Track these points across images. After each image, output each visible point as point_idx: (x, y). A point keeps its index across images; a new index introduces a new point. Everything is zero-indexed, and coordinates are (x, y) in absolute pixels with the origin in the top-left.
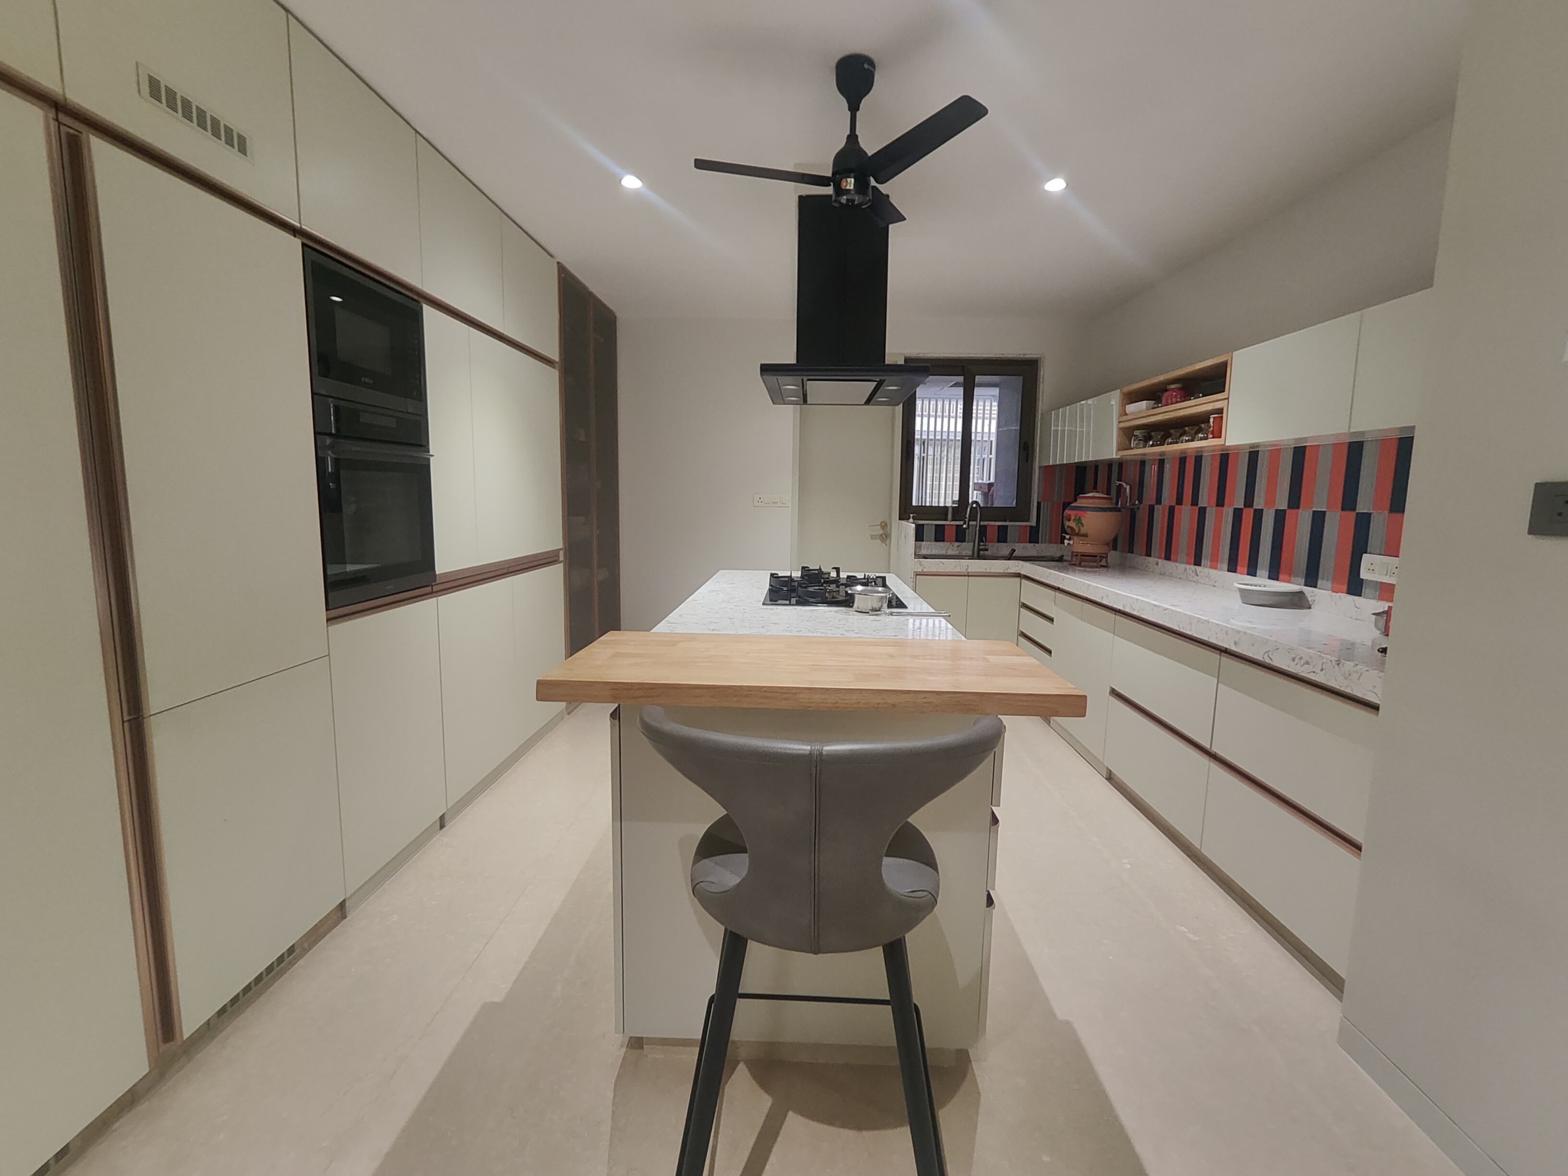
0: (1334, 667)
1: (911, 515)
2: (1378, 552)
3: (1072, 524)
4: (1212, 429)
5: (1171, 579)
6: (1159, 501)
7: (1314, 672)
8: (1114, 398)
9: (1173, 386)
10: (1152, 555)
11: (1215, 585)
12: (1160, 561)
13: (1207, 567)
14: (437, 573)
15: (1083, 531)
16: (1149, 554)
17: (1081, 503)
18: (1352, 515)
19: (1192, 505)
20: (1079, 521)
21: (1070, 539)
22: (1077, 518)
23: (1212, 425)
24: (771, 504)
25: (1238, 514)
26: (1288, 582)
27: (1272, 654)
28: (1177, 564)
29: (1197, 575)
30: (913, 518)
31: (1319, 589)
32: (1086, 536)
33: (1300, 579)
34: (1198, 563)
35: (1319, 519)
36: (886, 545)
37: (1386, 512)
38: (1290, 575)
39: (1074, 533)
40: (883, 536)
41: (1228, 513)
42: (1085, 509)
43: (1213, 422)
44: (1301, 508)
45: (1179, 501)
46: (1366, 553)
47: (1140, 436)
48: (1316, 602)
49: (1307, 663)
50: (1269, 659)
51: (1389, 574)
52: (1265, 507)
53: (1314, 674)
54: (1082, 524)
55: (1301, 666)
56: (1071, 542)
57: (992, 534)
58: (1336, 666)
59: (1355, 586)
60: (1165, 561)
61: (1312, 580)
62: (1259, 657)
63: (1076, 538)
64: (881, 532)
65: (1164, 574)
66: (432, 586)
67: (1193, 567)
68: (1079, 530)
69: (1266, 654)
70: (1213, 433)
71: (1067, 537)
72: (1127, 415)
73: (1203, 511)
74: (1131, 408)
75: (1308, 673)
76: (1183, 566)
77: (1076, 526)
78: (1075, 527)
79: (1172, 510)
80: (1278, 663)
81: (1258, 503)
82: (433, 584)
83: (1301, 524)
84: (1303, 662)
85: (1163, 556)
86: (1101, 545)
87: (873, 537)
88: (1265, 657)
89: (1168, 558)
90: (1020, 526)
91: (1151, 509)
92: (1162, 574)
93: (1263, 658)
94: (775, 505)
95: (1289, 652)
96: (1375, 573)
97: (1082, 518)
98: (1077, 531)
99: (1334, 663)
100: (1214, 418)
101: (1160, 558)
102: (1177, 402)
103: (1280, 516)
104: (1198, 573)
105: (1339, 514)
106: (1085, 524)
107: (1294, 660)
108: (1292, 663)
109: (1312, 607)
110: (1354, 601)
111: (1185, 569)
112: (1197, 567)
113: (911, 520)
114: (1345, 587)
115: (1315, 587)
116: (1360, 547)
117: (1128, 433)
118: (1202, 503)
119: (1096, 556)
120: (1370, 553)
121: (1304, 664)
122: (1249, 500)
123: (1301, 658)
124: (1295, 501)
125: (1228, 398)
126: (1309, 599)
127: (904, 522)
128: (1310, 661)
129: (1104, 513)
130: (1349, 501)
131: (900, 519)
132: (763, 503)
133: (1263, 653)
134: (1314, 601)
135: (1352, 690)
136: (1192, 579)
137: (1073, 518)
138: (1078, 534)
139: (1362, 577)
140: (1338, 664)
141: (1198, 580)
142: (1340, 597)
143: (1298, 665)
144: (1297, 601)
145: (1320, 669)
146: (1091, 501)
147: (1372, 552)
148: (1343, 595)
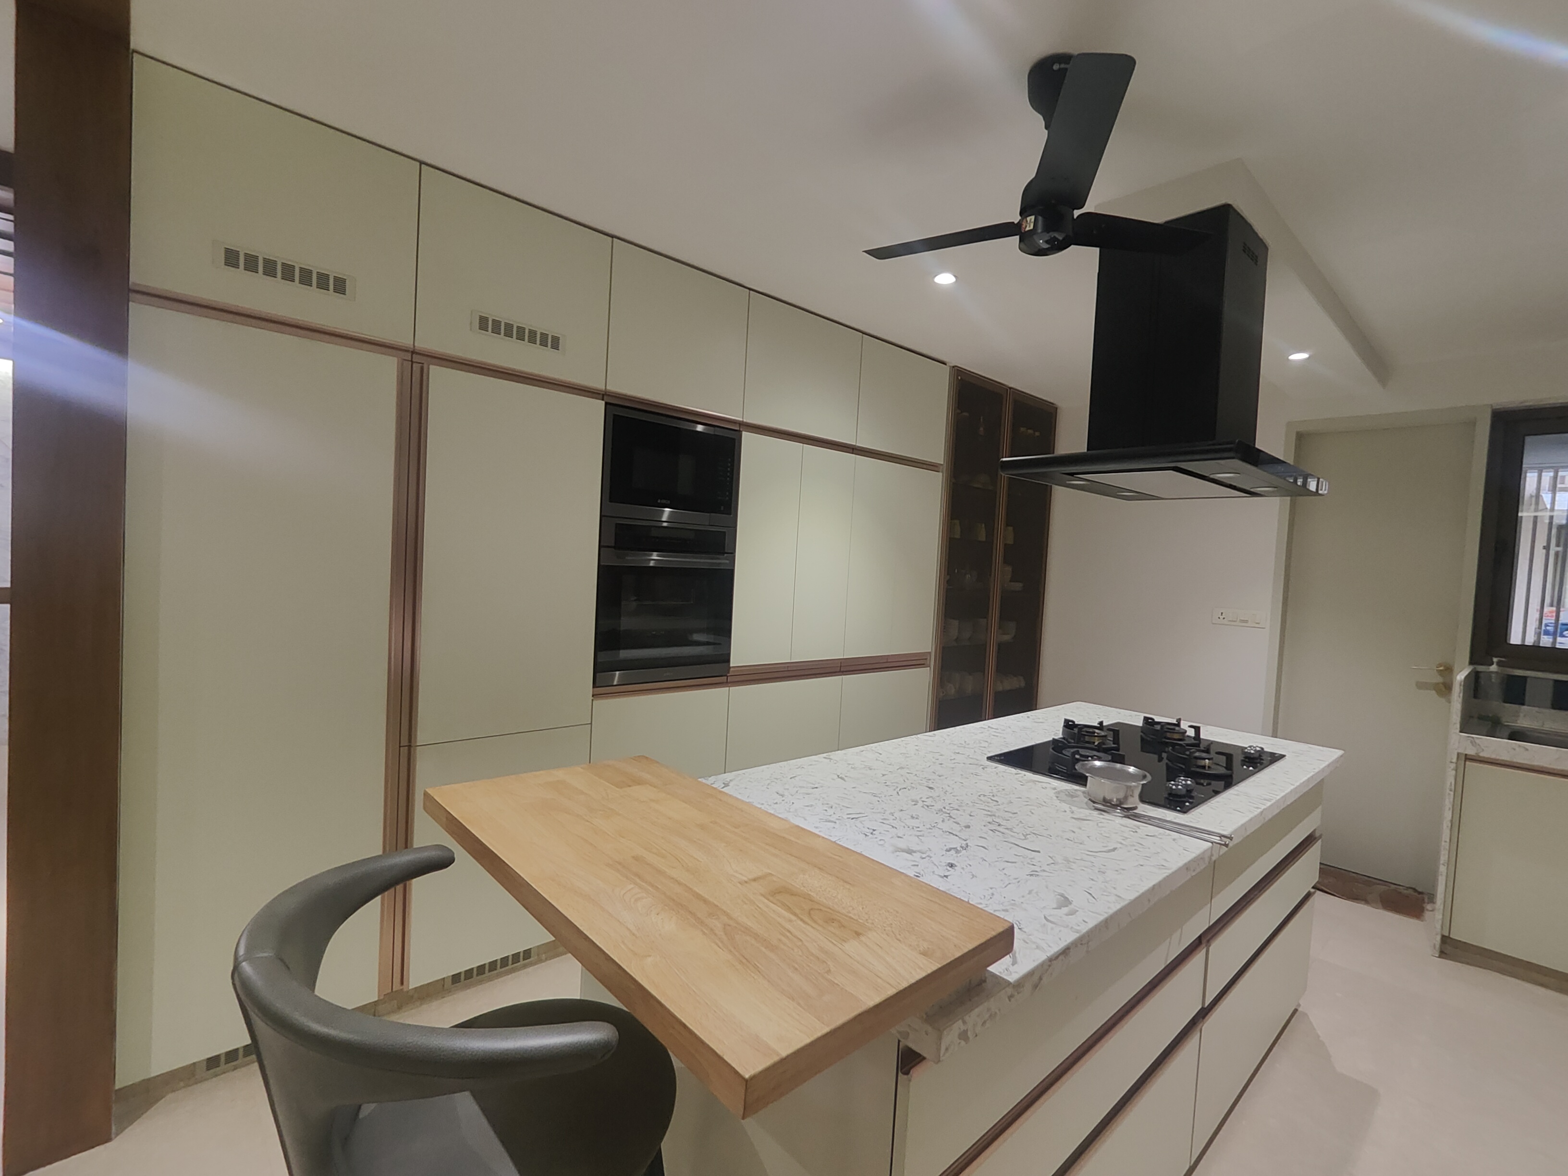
1: (1495, 660)
14: (731, 665)
24: (1238, 623)
36: (1447, 701)
40: (1442, 686)
66: (727, 676)
82: (728, 675)
87: (1421, 686)
94: (1245, 624)
113: (1493, 666)
131: (1470, 663)
132: (1226, 619)
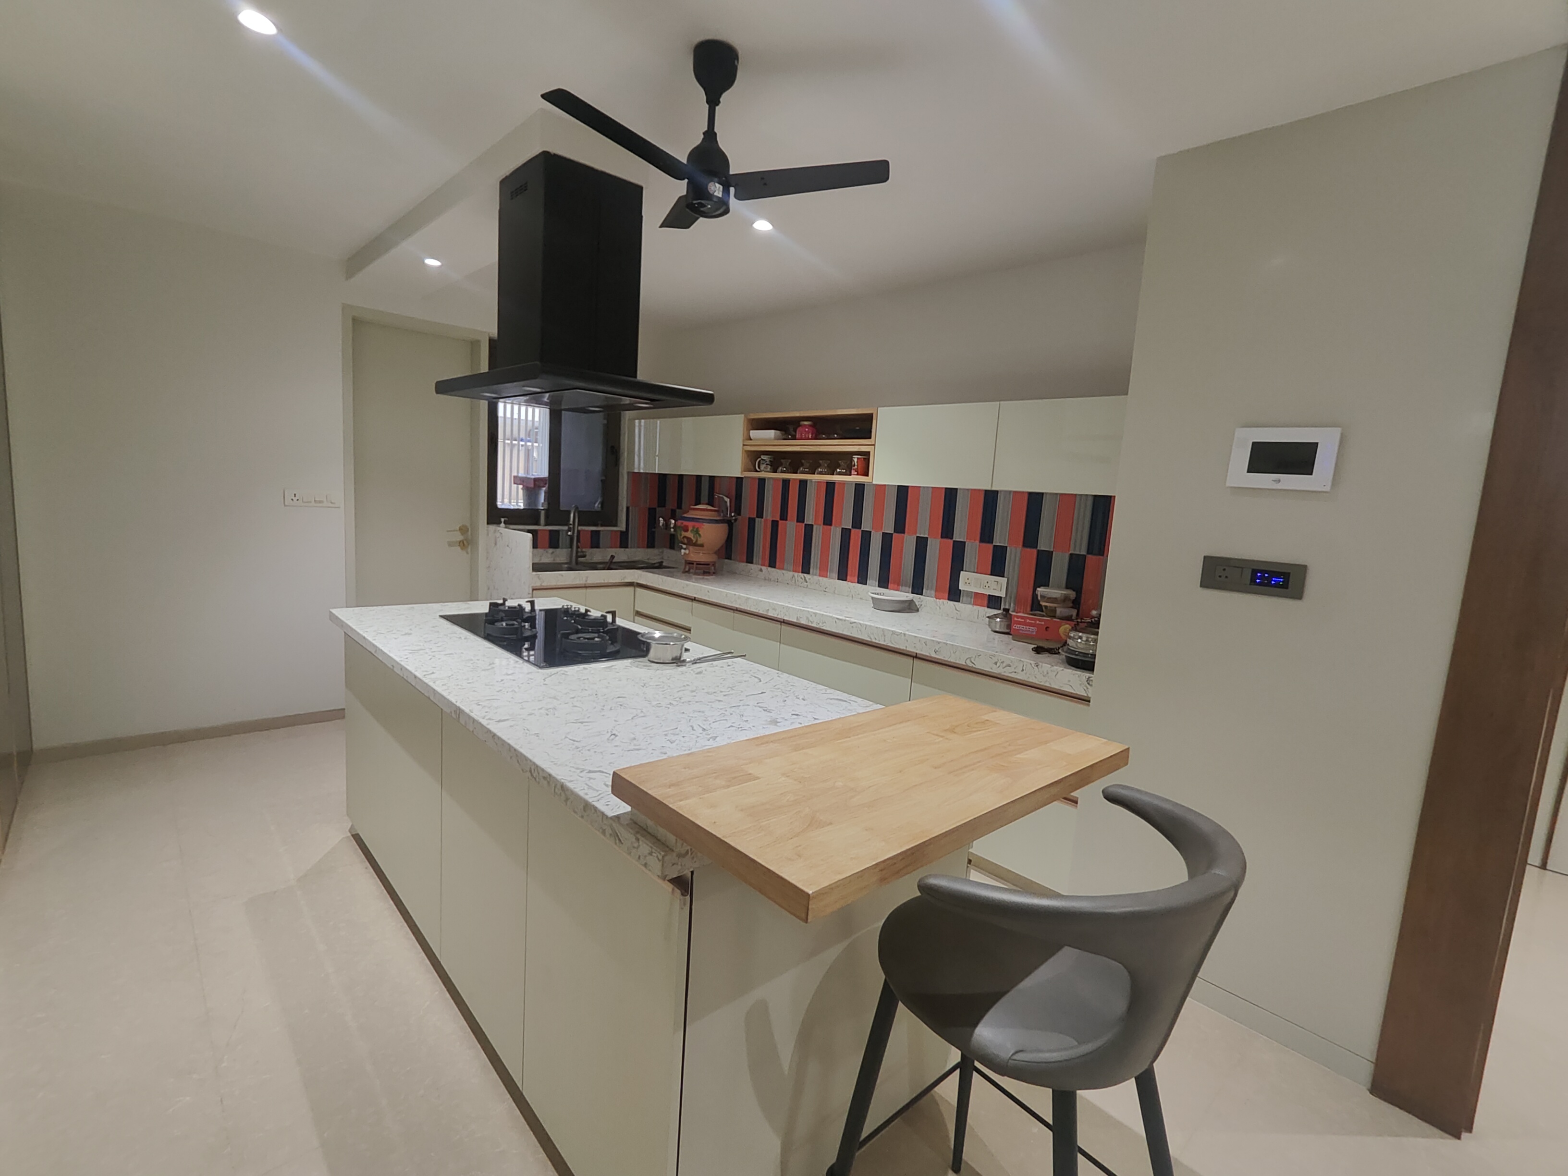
0: (1034, 668)
1: (503, 520)
2: (973, 571)
3: (689, 534)
4: (856, 467)
5: (777, 585)
6: (760, 514)
7: (1015, 672)
8: (738, 422)
9: (806, 423)
10: (754, 561)
11: (826, 590)
12: (764, 568)
13: (816, 575)
15: (699, 542)
16: (750, 560)
17: (692, 515)
18: (950, 542)
19: (798, 521)
20: (697, 532)
21: (685, 549)
22: (695, 530)
23: (856, 464)
24: (313, 504)
25: (846, 534)
26: (897, 590)
27: (975, 660)
28: (784, 572)
29: (807, 582)
30: (505, 523)
31: (924, 596)
32: (702, 546)
33: (907, 588)
34: (806, 570)
35: (921, 544)
36: (467, 553)
37: (977, 542)
38: (898, 585)
39: (690, 542)
40: (465, 542)
41: (836, 534)
42: (701, 520)
43: (857, 462)
44: (906, 534)
45: (784, 516)
46: (962, 570)
47: (767, 461)
48: (923, 606)
49: (1009, 666)
50: (971, 663)
51: (982, 586)
52: (872, 529)
53: (1016, 674)
54: (700, 535)
55: (1003, 668)
56: (687, 552)
57: (586, 539)
58: (1036, 667)
59: (954, 594)
60: (769, 569)
61: (918, 588)
62: (961, 662)
63: (691, 548)
64: (461, 538)
65: (770, 580)
67: (802, 575)
68: (697, 541)
69: (968, 660)
70: (856, 471)
71: (684, 546)
72: (751, 439)
73: (809, 529)
74: (754, 434)
75: (1010, 673)
76: (791, 573)
77: (694, 537)
78: (692, 538)
79: (775, 524)
80: (980, 665)
81: (866, 526)
83: (907, 546)
84: (1004, 665)
85: (767, 562)
86: (713, 554)
87: (451, 544)
88: (967, 662)
89: (772, 564)
90: (612, 531)
91: (752, 522)
92: (767, 580)
93: (966, 663)
94: (321, 505)
95: (991, 658)
96: (971, 586)
97: (700, 529)
98: (694, 542)
99: (1033, 665)
100: (858, 458)
101: (764, 565)
102: (809, 439)
103: (887, 539)
104: (807, 580)
105: (939, 540)
106: (702, 535)
107: (996, 663)
108: (995, 665)
109: (920, 610)
110: (955, 606)
111: (793, 576)
112: (805, 575)
113: (502, 525)
114: (947, 595)
115: (921, 594)
116: (957, 564)
117: (754, 458)
118: (809, 519)
119: (708, 564)
120: (966, 571)
121: (1006, 667)
122: (857, 521)
123: (1003, 662)
124: (900, 526)
125: (874, 445)
126: (917, 604)
127: (492, 527)
128: (1011, 664)
129: (717, 525)
130: (947, 531)
131: (488, 523)
132: (300, 501)
133: (965, 659)
134: (921, 605)
135: (1050, 684)
136: (802, 585)
137: (690, 529)
138: (695, 545)
139: (960, 588)
140: (1037, 666)
141: (807, 586)
142: (943, 602)
143: (1001, 668)
144: (909, 607)
145: (1021, 669)
146: (703, 513)
147: (967, 570)
148: (946, 601)
